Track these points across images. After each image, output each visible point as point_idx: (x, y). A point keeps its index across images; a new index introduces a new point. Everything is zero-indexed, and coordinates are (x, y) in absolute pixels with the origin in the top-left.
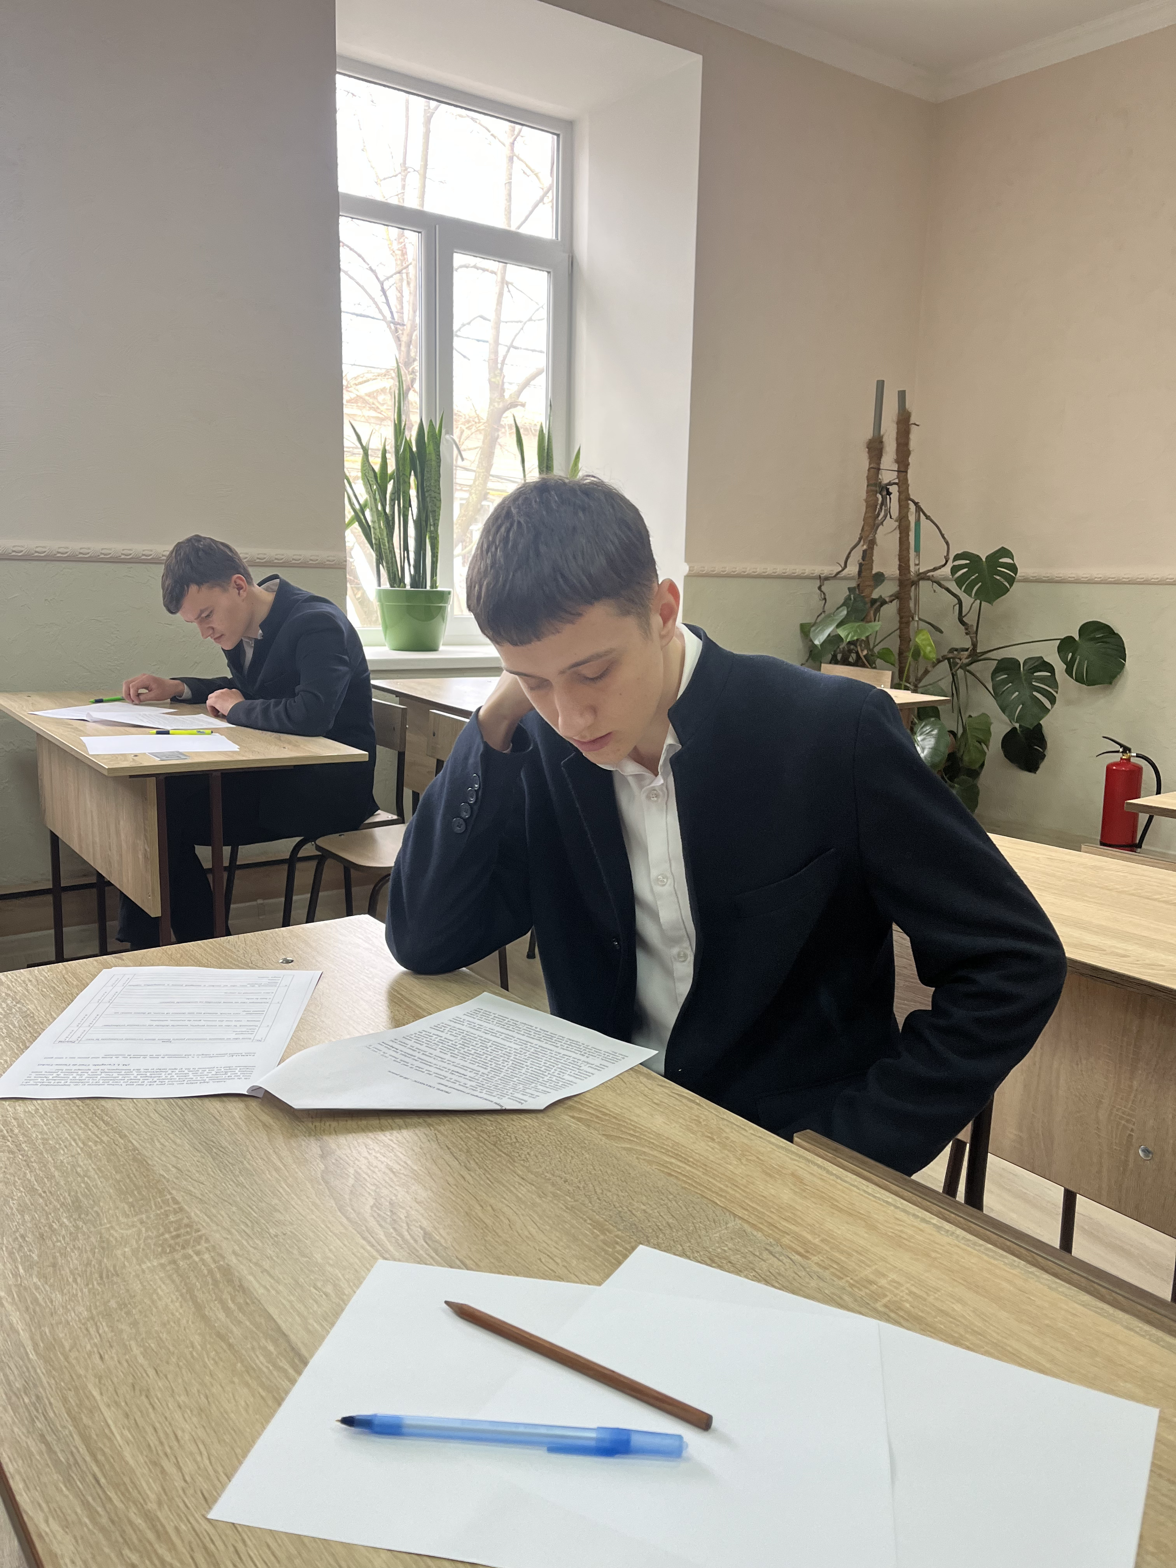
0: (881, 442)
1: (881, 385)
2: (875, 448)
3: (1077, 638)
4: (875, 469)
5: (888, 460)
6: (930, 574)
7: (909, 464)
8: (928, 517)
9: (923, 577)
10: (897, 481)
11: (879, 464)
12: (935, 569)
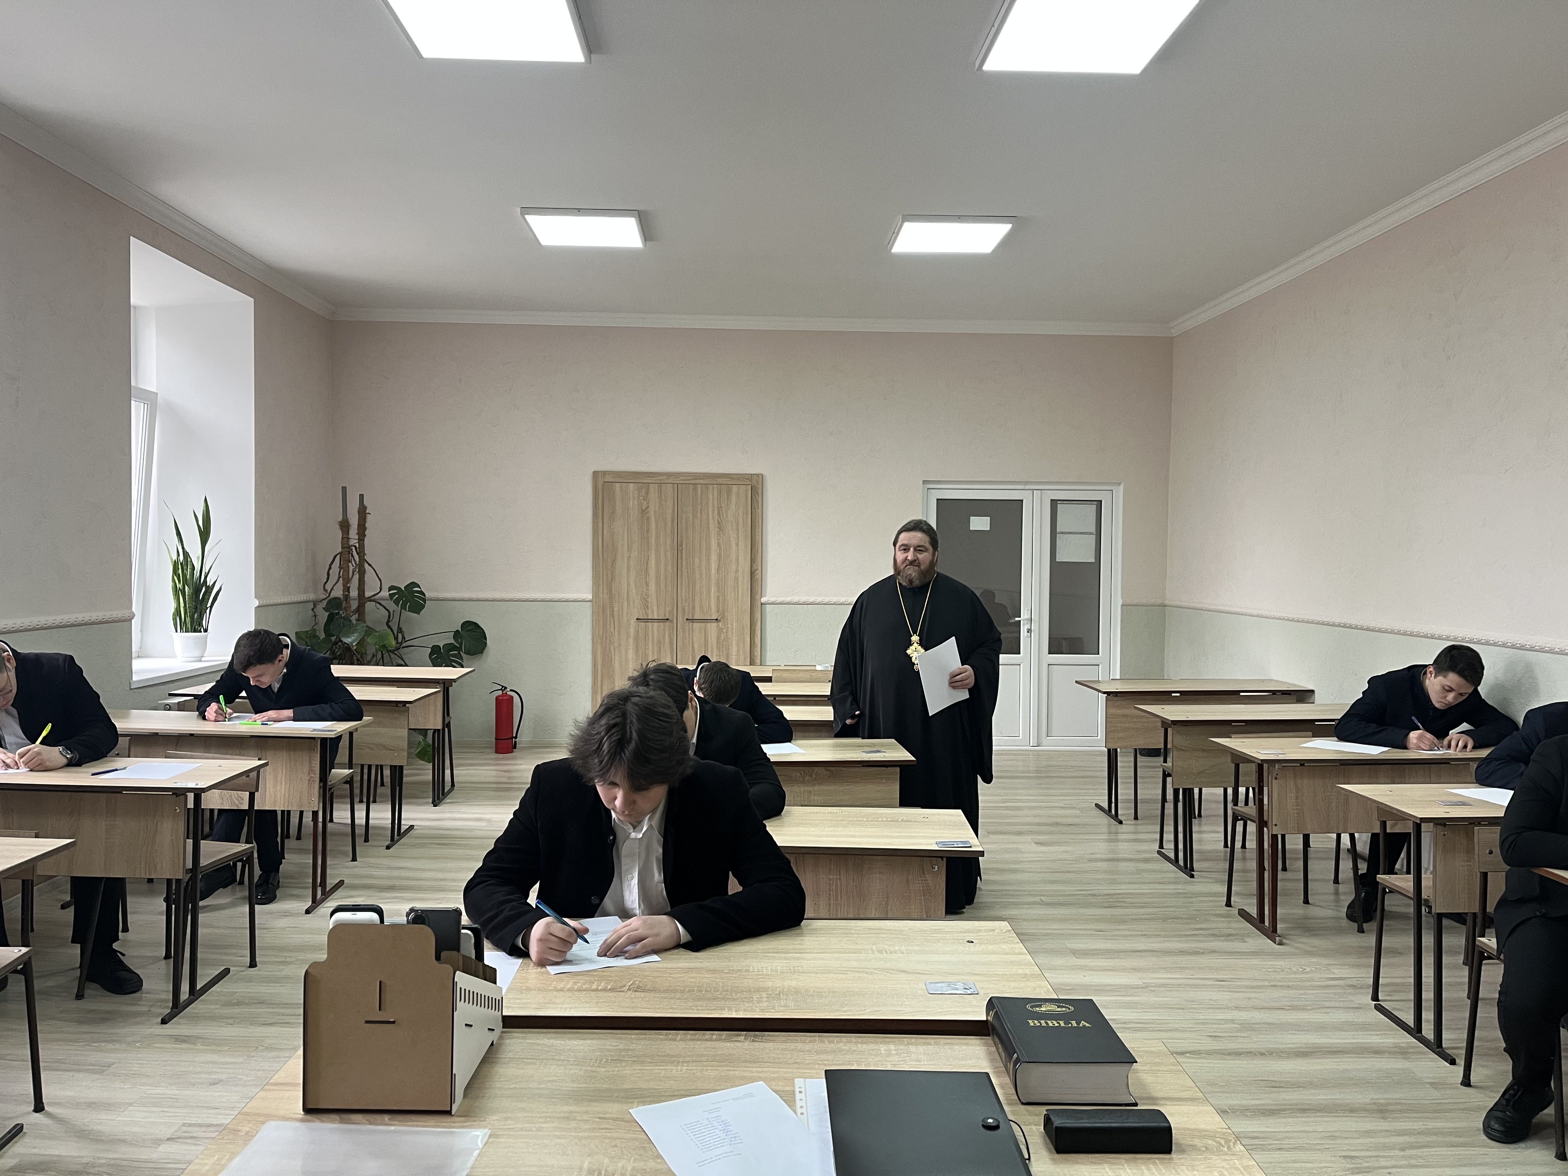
0: (348, 522)
1: (344, 489)
2: (345, 526)
3: (460, 629)
4: (346, 538)
5: (353, 534)
6: (373, 598)
7: (365, 536)
8: (370, 565)
9: (370, 599)
10: (357, 545)
11: (348, 534)
12: (375, 595)
